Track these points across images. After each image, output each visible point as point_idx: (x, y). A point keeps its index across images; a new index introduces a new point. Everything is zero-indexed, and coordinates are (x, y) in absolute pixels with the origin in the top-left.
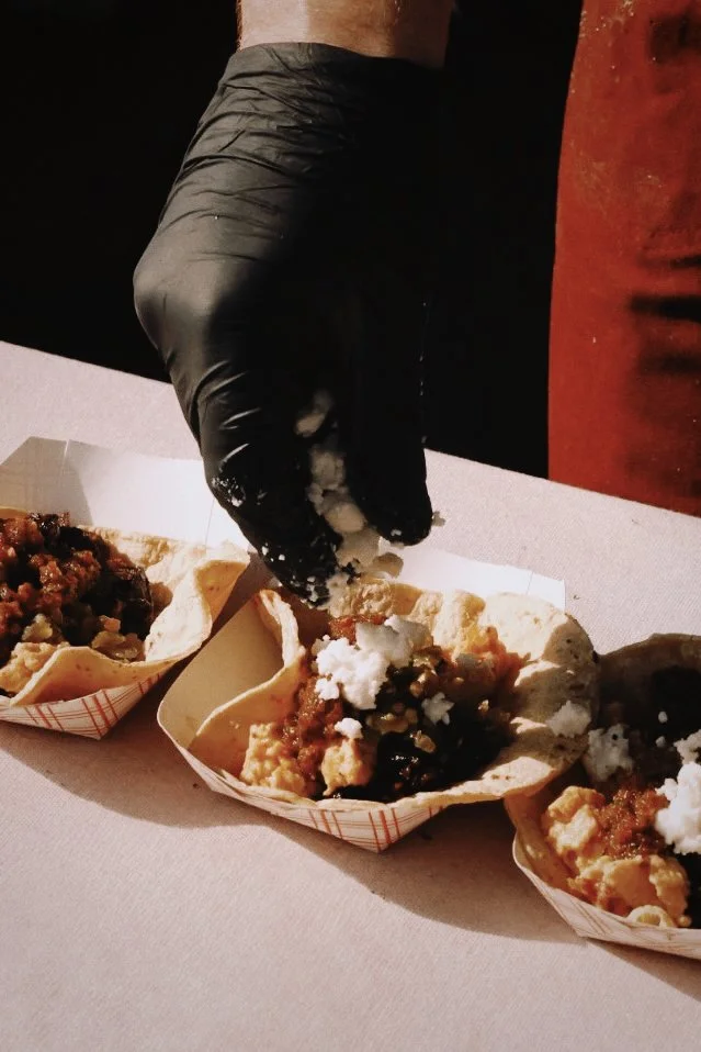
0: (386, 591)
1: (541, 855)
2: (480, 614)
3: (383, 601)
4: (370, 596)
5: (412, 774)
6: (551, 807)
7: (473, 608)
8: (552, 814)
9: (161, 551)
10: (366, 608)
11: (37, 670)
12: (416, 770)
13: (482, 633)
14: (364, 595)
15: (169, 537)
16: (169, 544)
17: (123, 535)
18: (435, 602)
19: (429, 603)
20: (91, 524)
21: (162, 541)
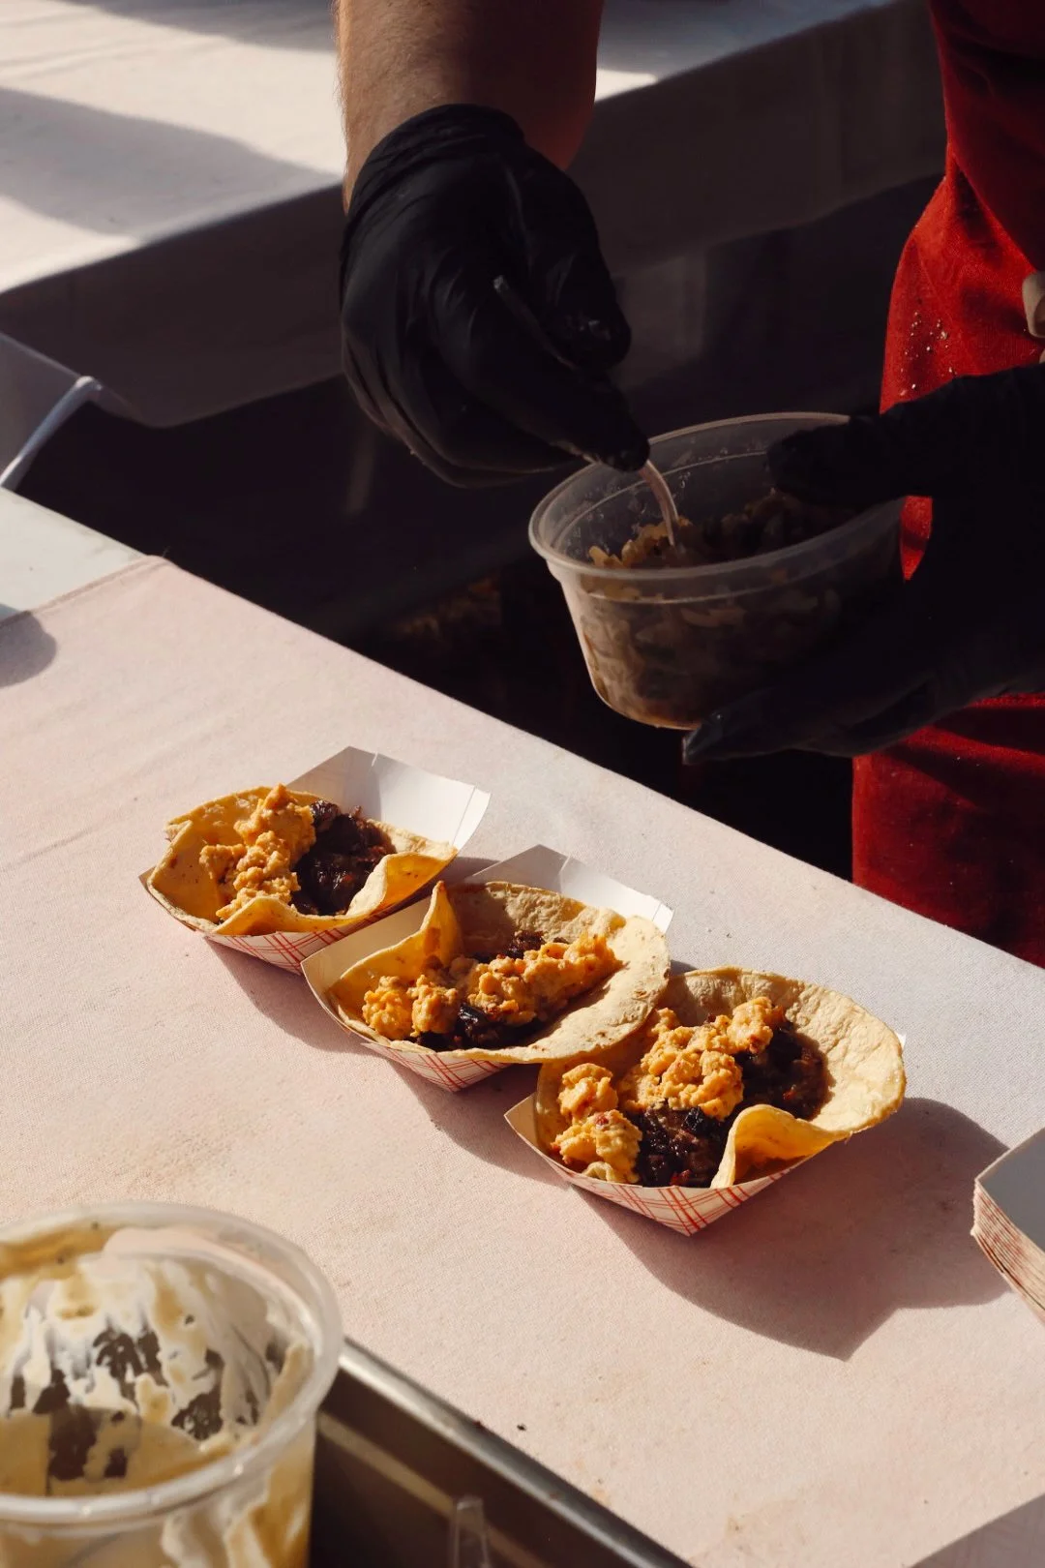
0: (556, 902)
1: (546, 1111)
2: (619, 930)
3: (552, 909)
4: (542, 903)
5: (472, 1032)
6: (564, 1076)
7: (616, 924)
8: (564, 1082)
9: (420, 847)
10: (536, 912)
11: (237, 909)
12: (477, 1029)
13: (591, 938)
14: (538, 902)
15: (429, 838)
16: (427, 843)
17: (398, 831)
18: (592, 916)
19: (588, 917)
20: (380, 820)
21: (421, 841)
